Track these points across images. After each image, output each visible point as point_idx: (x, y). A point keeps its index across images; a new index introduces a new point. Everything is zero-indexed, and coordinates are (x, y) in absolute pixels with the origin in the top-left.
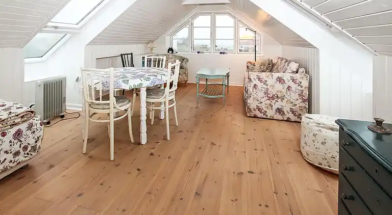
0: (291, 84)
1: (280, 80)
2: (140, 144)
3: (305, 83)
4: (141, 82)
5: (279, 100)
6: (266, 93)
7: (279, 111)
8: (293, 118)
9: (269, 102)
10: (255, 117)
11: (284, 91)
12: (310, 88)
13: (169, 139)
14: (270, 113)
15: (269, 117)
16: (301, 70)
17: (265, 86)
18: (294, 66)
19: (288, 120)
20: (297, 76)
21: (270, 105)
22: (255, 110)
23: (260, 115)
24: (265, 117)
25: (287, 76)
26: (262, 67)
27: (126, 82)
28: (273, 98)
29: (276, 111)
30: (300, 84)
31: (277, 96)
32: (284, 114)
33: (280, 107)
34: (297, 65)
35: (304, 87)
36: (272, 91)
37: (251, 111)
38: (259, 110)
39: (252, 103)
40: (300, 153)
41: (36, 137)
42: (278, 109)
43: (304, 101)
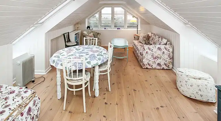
0: (165, 50)
1: (159, 49)
2: (95, 97)
3: (171, 50)
4: (97, 62)
5: (159, 59)
6: (153, 56)
7: (159, 64)
8: (165, 68)
9: (153, 60)
10: (147, 68)
11: (161, 54)
12: (173, 52)
13: (110, 90)
14: (155, 66)
15: (154, 68)
16: (168, 43)
17: (152, 52)
18: (165, 41)
19: (163, 69)
20: (167, 46)
21: (154, 62)
22: (147, 65)
23: (149, 67)
24: (152, 68)
25: (162, 47)
26: (144, 39)
27: (89, 63)
28: (155, 58)
29: (157, 65)
30: (169, 51)
31: (158, 57)
32: (161, 66)
33: (159, 63)
34: (167, 40)
35: (170, 52)
36: (156, 55)
37: (145, 65)
38: (149, 64)
39: (145, 61)
40: (177, 90)
41: (38, 109)
42: (158, 63)
43: (171, 59)
